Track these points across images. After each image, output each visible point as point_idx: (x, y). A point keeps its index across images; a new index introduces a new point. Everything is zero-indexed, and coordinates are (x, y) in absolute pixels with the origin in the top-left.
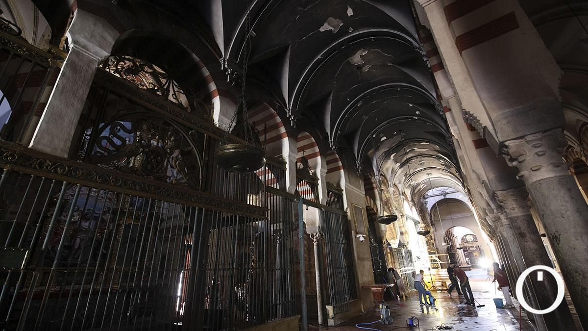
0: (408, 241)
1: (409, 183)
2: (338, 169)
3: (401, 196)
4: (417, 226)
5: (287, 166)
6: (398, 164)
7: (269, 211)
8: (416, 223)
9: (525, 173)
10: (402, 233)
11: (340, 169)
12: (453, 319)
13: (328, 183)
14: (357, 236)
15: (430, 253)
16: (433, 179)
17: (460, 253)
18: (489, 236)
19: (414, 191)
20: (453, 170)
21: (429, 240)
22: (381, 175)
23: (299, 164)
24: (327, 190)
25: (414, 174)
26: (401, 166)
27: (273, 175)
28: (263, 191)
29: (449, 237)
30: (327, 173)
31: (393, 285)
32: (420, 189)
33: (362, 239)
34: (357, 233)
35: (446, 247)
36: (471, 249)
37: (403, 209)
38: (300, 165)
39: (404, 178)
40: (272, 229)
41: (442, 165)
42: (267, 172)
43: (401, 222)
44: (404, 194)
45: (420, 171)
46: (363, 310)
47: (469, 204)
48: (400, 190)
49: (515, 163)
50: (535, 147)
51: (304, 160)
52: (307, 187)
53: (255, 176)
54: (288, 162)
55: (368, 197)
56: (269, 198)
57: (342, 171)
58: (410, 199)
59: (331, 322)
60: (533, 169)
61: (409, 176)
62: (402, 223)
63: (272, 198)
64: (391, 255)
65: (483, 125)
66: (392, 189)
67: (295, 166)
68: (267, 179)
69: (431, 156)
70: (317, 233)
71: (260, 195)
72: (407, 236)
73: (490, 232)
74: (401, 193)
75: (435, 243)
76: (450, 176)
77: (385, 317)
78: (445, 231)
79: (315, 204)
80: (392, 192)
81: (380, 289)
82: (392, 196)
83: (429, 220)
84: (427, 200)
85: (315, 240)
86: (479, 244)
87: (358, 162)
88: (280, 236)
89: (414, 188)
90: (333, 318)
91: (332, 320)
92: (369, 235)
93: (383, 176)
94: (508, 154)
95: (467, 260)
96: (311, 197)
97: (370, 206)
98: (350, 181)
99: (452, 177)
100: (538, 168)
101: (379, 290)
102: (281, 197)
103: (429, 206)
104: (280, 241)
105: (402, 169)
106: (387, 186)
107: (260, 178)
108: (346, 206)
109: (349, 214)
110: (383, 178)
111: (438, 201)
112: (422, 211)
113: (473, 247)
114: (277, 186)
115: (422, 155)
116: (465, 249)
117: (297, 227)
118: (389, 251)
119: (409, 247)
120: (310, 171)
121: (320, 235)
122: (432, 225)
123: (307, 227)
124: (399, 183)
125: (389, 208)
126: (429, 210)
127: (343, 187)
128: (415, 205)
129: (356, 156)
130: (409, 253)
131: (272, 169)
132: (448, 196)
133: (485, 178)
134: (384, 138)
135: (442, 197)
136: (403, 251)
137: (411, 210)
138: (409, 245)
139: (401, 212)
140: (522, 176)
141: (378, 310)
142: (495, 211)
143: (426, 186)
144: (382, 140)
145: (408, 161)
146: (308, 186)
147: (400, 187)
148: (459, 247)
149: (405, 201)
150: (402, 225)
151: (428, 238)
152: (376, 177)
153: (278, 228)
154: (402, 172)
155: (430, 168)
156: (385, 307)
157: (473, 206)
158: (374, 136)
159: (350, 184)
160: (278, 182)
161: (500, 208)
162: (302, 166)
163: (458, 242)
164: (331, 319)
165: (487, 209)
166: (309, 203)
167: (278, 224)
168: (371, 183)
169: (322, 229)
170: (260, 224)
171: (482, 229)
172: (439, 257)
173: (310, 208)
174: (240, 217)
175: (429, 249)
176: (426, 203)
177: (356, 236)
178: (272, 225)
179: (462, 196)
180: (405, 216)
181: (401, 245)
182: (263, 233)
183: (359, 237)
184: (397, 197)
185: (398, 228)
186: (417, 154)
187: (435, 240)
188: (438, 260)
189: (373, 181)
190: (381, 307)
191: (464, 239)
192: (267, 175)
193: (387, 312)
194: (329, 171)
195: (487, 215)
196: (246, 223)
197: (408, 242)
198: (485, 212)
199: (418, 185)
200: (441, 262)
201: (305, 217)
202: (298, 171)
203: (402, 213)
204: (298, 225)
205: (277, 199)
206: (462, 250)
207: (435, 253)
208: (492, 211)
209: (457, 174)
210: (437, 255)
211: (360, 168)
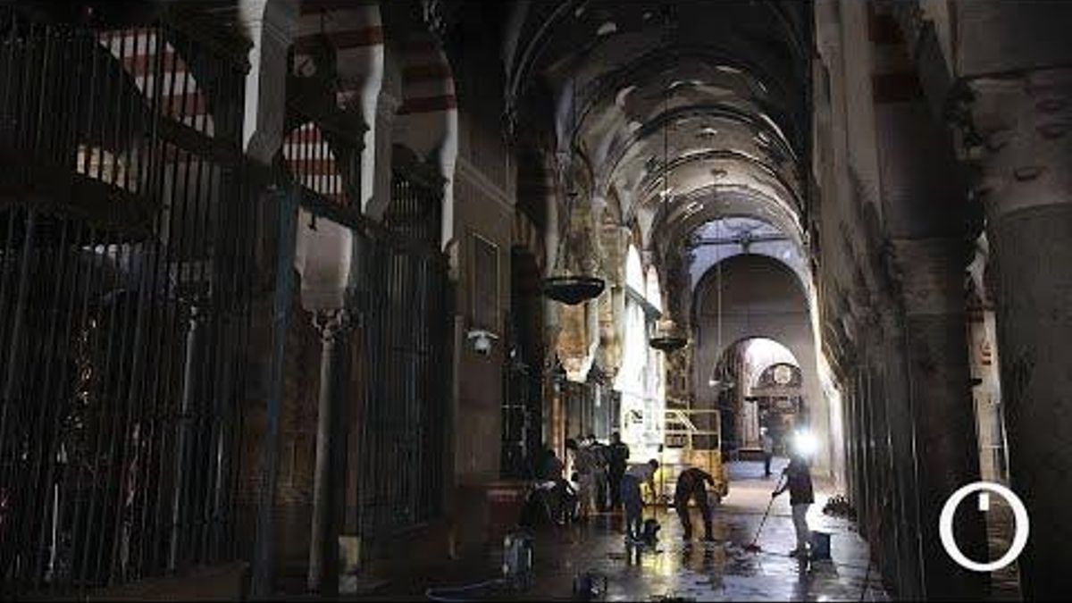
0: (617, 365)
1: (653, 194)
2: (441, 104)
3: (626, 229)
4: (651, 326)
5: (254, 56)
6: (635, 126)
7: (167, 213)
8: (651, 315)
9: (995, 183)
10: (604, 342)
11: (446, 107)
12: (699, 580)
13: (398, 147)
14: (471, 335)
15: (670, 405)
16: (725, 189)
17: (750, 411)
18: (836, 372)
19: (665, 219)
20: (788, 168)
21: (675, 368)
22: (578, 150)
23: (299, 60)
24: (393, 170)
25: (674, 165)
26: (641, 135)
27: (192, 81)
28: (149, 135)
29: (732, 364)
30: (400, 112)
31: (552, 484)
32: (682, 216)
33: (483, 344)
34: (470, 325)
35: (716, 394)
36: (780, 404)
37: (620, 270)
38: (306, 65)
39: (644, 173)
40: (173, 278)
41: (761, 148)
42: (169, 64)
43: (609, 310)
44: (633, 223)
45: (697, 157)
46: (452, 552)
47: (807, 279)
48: (626, 209)
49: (976, 152)
50: (1044, 108)
51: (322, 47)
52: (323, 151)
53: (116, 71)
54: (257, 41)
55: (523, 216)
56: (169, 169)
57: (453, 115)
58: (646, 241)
59: (349, 584)
60: (1020, 174)
61: (659, 168)
62: (612, 313)
63: (182, 166)
64: (561, 403)
65: (925, 17)
66: (600, 203)
67: (284, 62)
68: (166, 93)
69: (736, 114)
70: (337, 312)
71: (134, 153)
72: (617, 350)
73: (841, 360)
74: (625, 218)
75: (690, 378)
76: (774, 186)
77: (514, 571)
78: (725, 347)
79: (343, 210)
80: (600, 211)
81: (514, 493)
82: (598, 224)
83: (687, 313)
84: (695, 251)
85: (327, 333)
86: (803, 391)
87: (511, 93)
88: (202, 305)
89: (665, 211)
90: (356, 573)
91: (354, 578)
92: (506, 337)
93: (581, 155)
94: (966, 120)
95: (762, 433)
96: (330, 185)
97: (527, 246)
98: (474, 154)
99: (778, 192)
100: (1033, 172)
101: (510, 497)
102: (217, 169)
103: (696, 271)
104: (199, 325)
105: (643, 143)
106: (591, 190)
107: (139, 82)
108: (447, 234)
109: (454, 261)
110: (581, 161)
111: (725, 260)
112: (673, 283)
113: (786, 398)
114: (205, 124)
115: (710, 108)
116: (763, 402)
117: (270, 288)
118: (557, 388)
119: (618, 385)
120: (339, 95)
121: (347, 318)
122: (693, 326)
123: (303, 286)
124: (628, 187)
125: (579, 261)
126: (695, 281)
127: (449, 171)
128: (656, 262)
129: (508, 71)
130: (615, 399)
131: (190, 55)
132: (755, 248)
133: (875, 198)
134: (610, 27)
135: (739, 249)
136: (598, 394)
137: (645, 275)
138: (618, 378)
139: (615, 278)
140: (984, 193)
141: (500, 553)
142: (874, 298)
143: (702, 207)
144: (601, 32)
145: (667, 119)
146: (326, 146)
147: (627, 199)
148: (749, 394)
149: (632, 247)
150: (609, 317)
151: (675, 361)
152: (558, 155)
153: (196, 278)
154: (642, 153)
155: (726, 154)
156: (521, 543)
157: (815, 283)
158: (579, 12)
159: (473, 163)
160: (210, 109)
161: (891, 288)
162: (310, 70)
163: (750, 383)
164: (350, 574)
165: (853, 292)
166: (323, 206)
167: (198, 264)
168: (541, 174)
169: (355, 298)
170: (125, 259)
171: (824, 349)
172: (692, 418)
173: (322, 222)
174: (40, 217)
175: (668, 393)
176: (691, 259)
177: (465, 336)
178: (174, 266)
179: (792, 255)
180: (624, 291)
181: (596, 375)
182: (135, 295)
183: (476, 338)
184: (611, 231)
185: (597, 324)
186: (698, 100)
187: (691, 371)
188: (689, 424)
189: (547, 166)
190: (507, 542)
191: (767, 378)
192: (168, 77)
193: (523, 556)
194: (408, 108)
195: (849, 310)
196: (67, 247)
197: (616, 370)
198: (846, 301)
199: (680, 201)
200: (697, 432)
201: (302, 252)
202: (295, 84)
203: (617, 282)
204: (273, 279)
205: (203, 174)
206: (755, 403)
207: (684, 407)
208: (864, 300)
209: (795, 185)
210: (689, 411)
211: (514, 114)
